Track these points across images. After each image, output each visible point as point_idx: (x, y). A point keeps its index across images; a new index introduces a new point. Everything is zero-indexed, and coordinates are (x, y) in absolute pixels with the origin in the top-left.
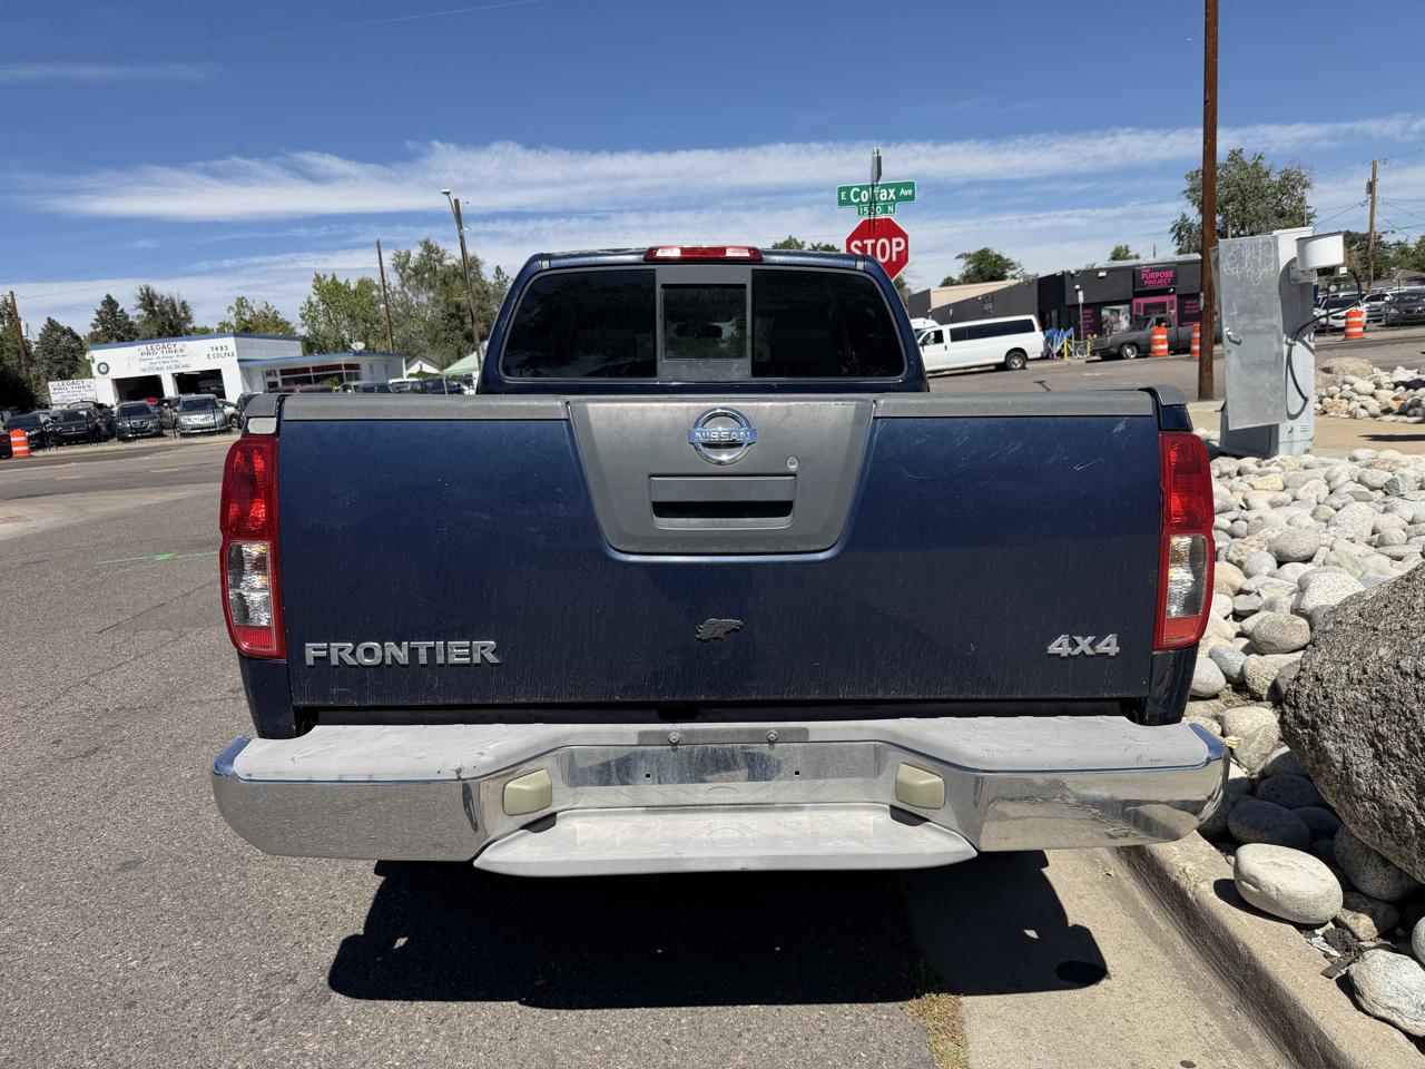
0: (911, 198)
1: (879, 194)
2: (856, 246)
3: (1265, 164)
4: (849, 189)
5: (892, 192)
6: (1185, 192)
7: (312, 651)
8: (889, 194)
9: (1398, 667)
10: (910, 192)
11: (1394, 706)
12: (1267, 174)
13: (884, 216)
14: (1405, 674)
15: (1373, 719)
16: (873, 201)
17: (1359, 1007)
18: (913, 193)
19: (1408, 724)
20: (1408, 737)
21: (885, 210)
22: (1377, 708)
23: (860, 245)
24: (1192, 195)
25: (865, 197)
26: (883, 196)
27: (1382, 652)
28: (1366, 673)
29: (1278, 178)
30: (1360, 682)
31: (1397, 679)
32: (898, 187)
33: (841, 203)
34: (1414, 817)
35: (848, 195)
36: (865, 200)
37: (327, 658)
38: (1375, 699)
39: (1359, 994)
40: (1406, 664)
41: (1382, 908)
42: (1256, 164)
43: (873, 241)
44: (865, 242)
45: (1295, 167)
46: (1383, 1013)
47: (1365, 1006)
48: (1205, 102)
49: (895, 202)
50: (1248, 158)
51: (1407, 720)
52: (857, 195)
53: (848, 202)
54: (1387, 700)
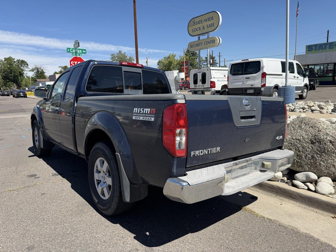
0: (86, 53)
1: (78, 51)
2: (72, 63)
3: (126, 55)
4: (70, 48)
5: (81, 51)
6: (111, 58)
7: (192, 153)
8: (80, 51)
9: (292, 138)
10: (85, 52)
11: (293, 144)
12: (127, 57)
13: (79, 57)
14: (294, 139)
15: (289, 147)
16: (76, 53)
17: (298, 188)
18: (86, 52)
19: (296, 146)
20: (295, 148)
21: (79, 55)
22: (290, 145)
23: (73, 63)
24: (112, 59)
25: (74, 51)
26: (79, 51)
27: (289, 137)
28: (287, 140)
29: (129, 58)
30: (286, 142)
31: (293, 141)
32: (82, 50)
33: (68, 52)
34: (296, 160)
35: (69, 50)
36: (74, 52)
37: (195, 155)
38: (289, 144)
39: (298, 186)
40: (294, 138)
41: (287, 176)
42: (124, 55)
43: (77, 62)
44: (75, 62)
45: (132, 56)
46: (302, 188)
47: (300, 188)
48: (135, 41)
49: (82, 53)
50: (123, 52)
51: (295, 146)
52: (72, 50)
53: (70, 52)
54: (291, 143)
